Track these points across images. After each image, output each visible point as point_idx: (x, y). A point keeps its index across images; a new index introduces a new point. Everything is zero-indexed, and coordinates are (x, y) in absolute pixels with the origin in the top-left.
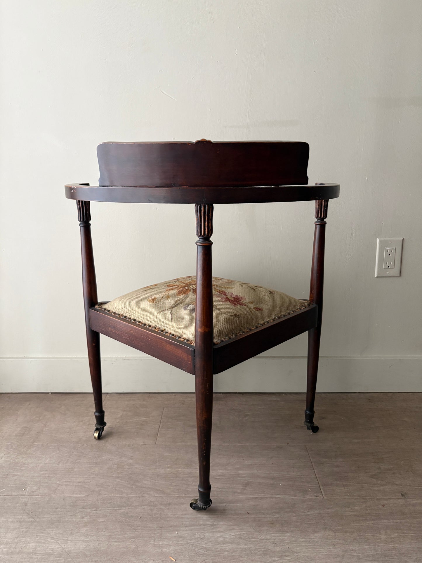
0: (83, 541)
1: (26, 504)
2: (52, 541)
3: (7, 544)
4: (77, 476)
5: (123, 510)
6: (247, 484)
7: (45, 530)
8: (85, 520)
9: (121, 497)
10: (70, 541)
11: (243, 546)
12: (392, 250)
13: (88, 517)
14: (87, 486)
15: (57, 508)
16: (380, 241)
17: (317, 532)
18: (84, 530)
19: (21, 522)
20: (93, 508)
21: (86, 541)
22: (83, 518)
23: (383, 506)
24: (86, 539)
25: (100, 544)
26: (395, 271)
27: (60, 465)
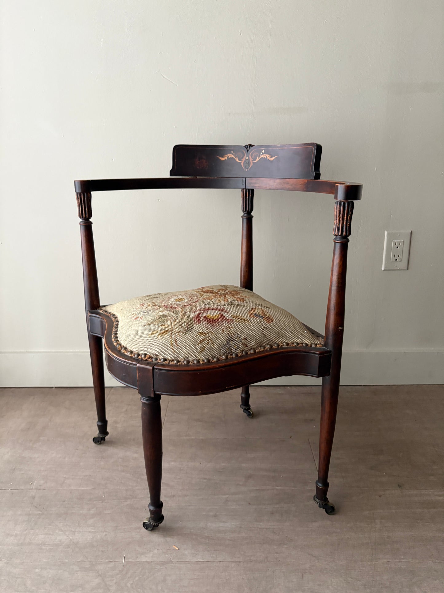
0: (90, 532)
1: (34, 498)
2: (60, 532)
3: (16, 535)
4: (83, 470)
5: (129, 502)
6: (250, 477)
7: (53, 522)
8: (92, 512)
9: (127, 490)
10: (77, 532)
11: (243, 535)
12: (400, 243)
13: (95, 509)
14: (93, 480)
15: (64, 501)
16: (388, 234)
17: (316, 521)
18: (91, 521)
19: (29, 515)
20: (99, 500)
21: (93, 532)
22: (89, 510)
23: (380, 496)
24: (93, 530)
25: (107, 534)
26: (403, 264)
27: (67, 459)
